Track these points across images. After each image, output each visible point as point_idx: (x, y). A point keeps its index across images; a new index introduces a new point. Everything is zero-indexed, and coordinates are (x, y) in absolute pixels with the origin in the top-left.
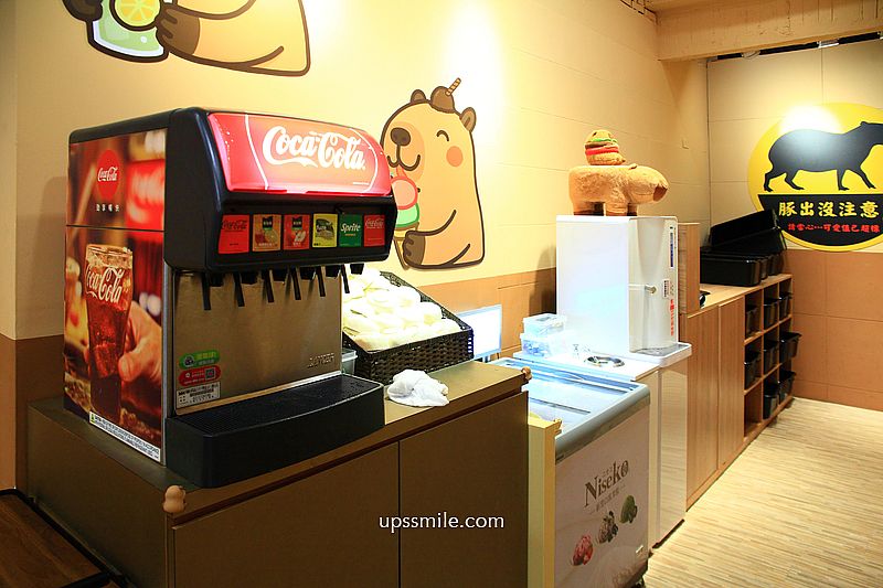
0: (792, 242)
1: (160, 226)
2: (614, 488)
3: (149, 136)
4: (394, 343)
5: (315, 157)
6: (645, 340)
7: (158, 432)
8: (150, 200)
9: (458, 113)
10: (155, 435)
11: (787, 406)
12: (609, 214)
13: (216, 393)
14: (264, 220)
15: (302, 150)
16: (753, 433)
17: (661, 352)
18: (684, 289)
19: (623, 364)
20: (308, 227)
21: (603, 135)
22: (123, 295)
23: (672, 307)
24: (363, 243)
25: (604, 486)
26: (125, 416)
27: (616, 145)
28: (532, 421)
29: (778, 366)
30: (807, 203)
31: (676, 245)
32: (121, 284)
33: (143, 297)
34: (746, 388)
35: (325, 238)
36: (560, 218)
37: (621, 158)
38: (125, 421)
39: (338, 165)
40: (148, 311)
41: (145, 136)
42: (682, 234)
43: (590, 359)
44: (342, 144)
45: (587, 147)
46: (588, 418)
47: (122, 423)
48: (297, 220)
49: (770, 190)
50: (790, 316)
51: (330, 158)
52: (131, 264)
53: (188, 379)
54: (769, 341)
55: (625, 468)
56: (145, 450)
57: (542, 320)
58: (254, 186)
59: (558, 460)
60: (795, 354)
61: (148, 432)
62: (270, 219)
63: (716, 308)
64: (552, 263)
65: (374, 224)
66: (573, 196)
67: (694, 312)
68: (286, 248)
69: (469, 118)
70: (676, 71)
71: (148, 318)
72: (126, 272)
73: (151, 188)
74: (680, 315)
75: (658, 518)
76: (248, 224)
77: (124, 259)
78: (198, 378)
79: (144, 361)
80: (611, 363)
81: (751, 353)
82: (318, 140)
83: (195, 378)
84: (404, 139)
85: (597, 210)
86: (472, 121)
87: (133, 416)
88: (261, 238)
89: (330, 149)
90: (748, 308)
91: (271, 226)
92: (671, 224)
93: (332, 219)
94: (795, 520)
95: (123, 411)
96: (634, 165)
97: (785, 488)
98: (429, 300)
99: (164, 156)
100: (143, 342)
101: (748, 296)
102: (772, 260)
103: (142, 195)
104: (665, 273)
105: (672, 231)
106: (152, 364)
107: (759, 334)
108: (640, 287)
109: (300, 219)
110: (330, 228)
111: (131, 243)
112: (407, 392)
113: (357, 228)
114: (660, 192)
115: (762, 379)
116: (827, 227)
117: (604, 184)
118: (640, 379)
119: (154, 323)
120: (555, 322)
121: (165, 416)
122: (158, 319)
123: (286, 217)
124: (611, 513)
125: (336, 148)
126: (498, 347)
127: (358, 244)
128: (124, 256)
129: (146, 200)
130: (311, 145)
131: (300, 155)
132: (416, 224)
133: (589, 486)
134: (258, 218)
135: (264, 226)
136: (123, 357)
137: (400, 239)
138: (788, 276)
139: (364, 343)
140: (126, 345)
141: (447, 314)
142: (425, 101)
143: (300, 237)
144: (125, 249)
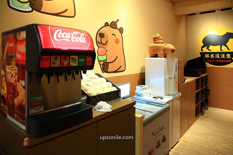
0: (208, 65)
1: (24, 60)
2: (159, 133)
3: (22, 33)
4: (98, 94)
5: (70, 39)
6: (169, 92)
7: (24, 121)
8: (22, 52)
9: (118, 29)
10: (23, 122)
11: (207, 109)
12: (159, 57)
13: (42, 109)
14: (55, 57)
15: (66, 37)
16: (198, 117)
17: (173, 95)
18: (179, 78)
19: (163, 99)
20: (69, 60)
21: (158, 35)
22: (15, 80)
23: (176, 83)
24: (86, 65)
25: (157, 133)
26: (16, 116)
27: (161, 38)
28: (136, 115)
29: (204, 98)
30: (212, 54)
31: (177, 66)
32: (15, 77)
33: (20, 81)
34: (196, 105)
35: (74, 63)
36: (146, 58)
37: (163, 42)
38: (16, 118)
39: (77, 41)
40: (21, 85)
41: (20, 33)
42: (179, 62)
43: (154, 97)
44: (79, 35)
45: (154, 39)
46: (153, 114)
47: (15, 118)
48: (65, 58)
49: (203, 51)
50: (207, 85)
51: (75, 39)
52: (17, 71)
53: (33, 105)
54: (202, 92)
55: (163, 128)
56: (21, 126)
57: (141, 87)
58: (51, 47)
59: (144, 126)
60: (209, 95)
61: (22, 121)
62: (57, 57)
63: (188, 83)
64: (144, 71)
65: (89, 59)
66: (150, 52)
67: (182, 84)
68: (62, 66)
69: (121, 30)
70: (178, 18)
71: (22, 87)
72: (16, 73)
73: (22, 48)
74: (178, 85)
75: (172, 141)
76: (49, 59)
77: (15, 70)
78: (36, 105)
79: (21, 100)
80: (159, 98)
81: (197, 95)
82: (71, 34)
83: (35, 105)
84: (103, 36)
85: (156, 56)
86: (122, 31)
87: (18, 116)
88: (54, 63)
89: (75, 36)
90: (197, 83)
91: (57, 59)
92: (176, 60)
93: (76, 57)
94: (208, 140)
95: (16, 115)
96: (166, 43)
97: (206, 131)
98: (109, 81)
99: (25, 39)
100: (20, 94)
101: (196, 80)
102: (203, 70)
103: (20, 51)
104: (174, 73)
105: (176, 62)
106: (23, 101)
107: (199, 90)
108: (167, 77)
109: (66, 57)
110: (76, 60)
111: (17, 65)
112: (100, 108)
113: (84, 60)
114: (173, 51)
115: (200, 102)
116: (217, 61)
117: (158, 49)
118: (167, 103)
119: (23, 89)
120: (145, 87)
121: (26, 116)
122: (24, 87)
123: (62, 57)
124: (159, 140)
125: (77, 36)
126: (129, 94)
127: (84, 65)
128: (15, 69)
129: (21, 52)
130: (69, 35)
131: (65, 38)
132: (106, 60)
133: (153, 133)
134: (53, 57)
135: (55, 59)
136: (15, 99)
137: (102, 64)
138: (207, 74)
139: (89, 94)
140: (16, 95)
141: (113, 85)
142: (109, 25)
143: (66, 63)
144: (16, 67)
